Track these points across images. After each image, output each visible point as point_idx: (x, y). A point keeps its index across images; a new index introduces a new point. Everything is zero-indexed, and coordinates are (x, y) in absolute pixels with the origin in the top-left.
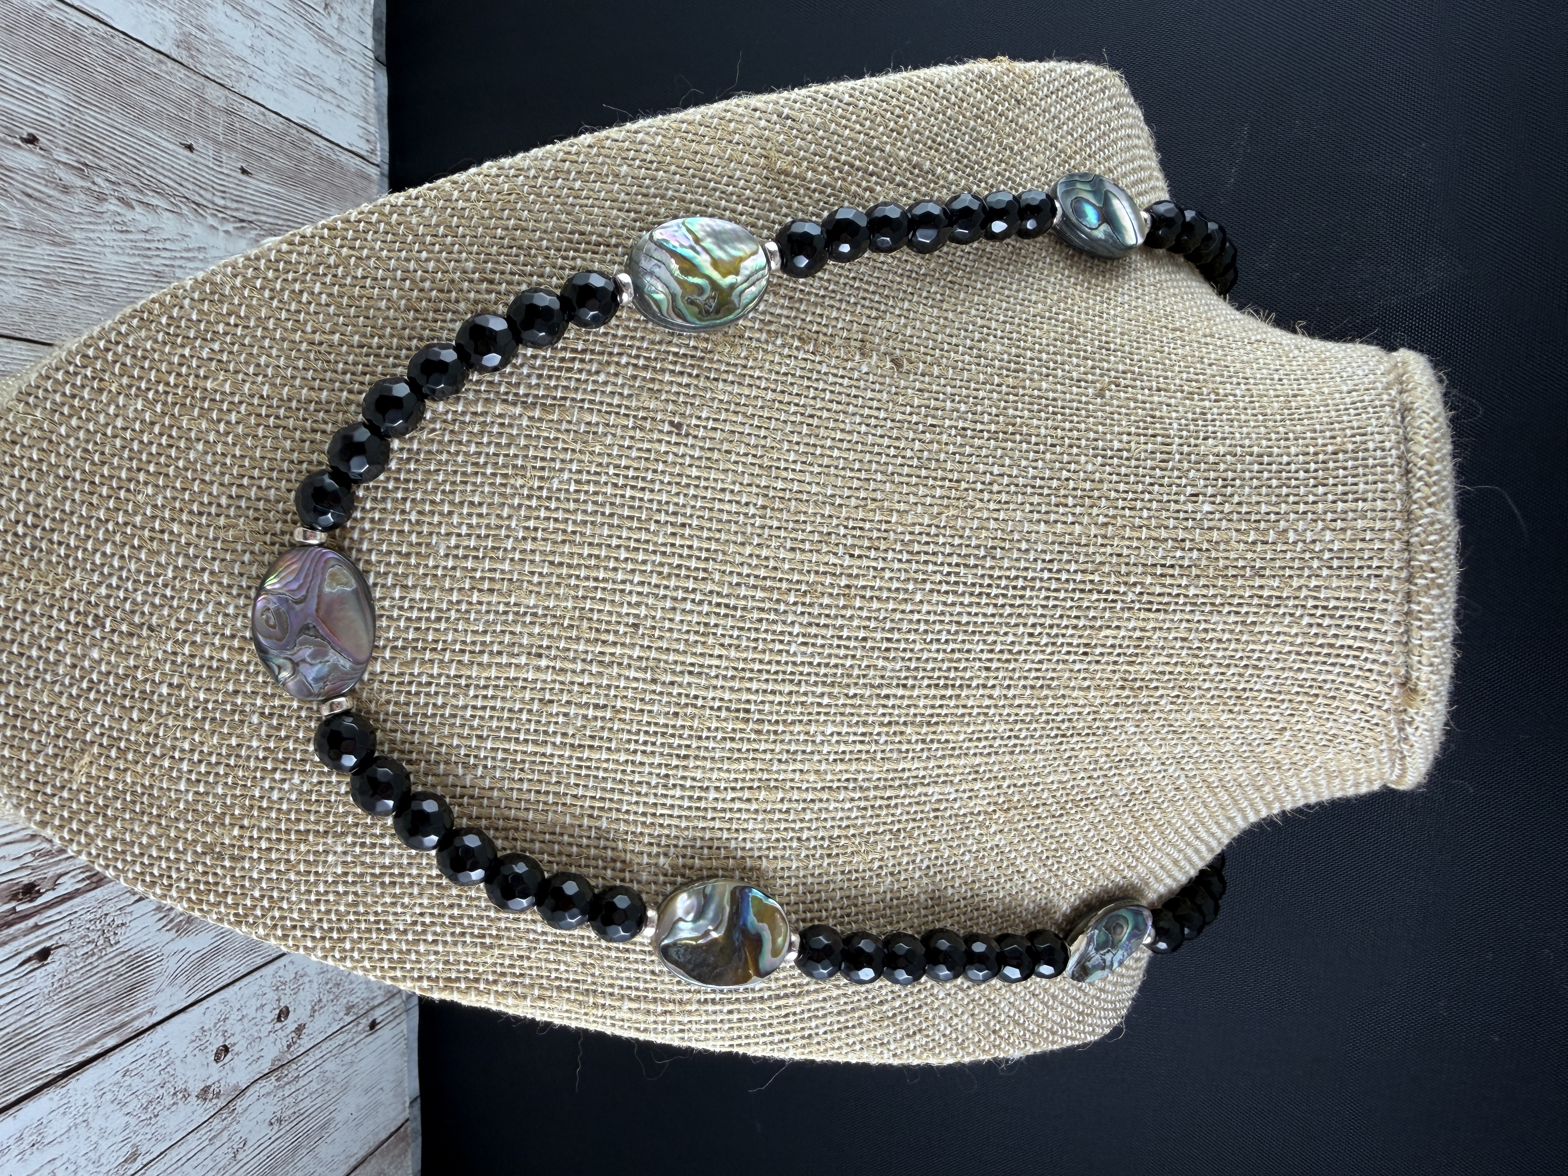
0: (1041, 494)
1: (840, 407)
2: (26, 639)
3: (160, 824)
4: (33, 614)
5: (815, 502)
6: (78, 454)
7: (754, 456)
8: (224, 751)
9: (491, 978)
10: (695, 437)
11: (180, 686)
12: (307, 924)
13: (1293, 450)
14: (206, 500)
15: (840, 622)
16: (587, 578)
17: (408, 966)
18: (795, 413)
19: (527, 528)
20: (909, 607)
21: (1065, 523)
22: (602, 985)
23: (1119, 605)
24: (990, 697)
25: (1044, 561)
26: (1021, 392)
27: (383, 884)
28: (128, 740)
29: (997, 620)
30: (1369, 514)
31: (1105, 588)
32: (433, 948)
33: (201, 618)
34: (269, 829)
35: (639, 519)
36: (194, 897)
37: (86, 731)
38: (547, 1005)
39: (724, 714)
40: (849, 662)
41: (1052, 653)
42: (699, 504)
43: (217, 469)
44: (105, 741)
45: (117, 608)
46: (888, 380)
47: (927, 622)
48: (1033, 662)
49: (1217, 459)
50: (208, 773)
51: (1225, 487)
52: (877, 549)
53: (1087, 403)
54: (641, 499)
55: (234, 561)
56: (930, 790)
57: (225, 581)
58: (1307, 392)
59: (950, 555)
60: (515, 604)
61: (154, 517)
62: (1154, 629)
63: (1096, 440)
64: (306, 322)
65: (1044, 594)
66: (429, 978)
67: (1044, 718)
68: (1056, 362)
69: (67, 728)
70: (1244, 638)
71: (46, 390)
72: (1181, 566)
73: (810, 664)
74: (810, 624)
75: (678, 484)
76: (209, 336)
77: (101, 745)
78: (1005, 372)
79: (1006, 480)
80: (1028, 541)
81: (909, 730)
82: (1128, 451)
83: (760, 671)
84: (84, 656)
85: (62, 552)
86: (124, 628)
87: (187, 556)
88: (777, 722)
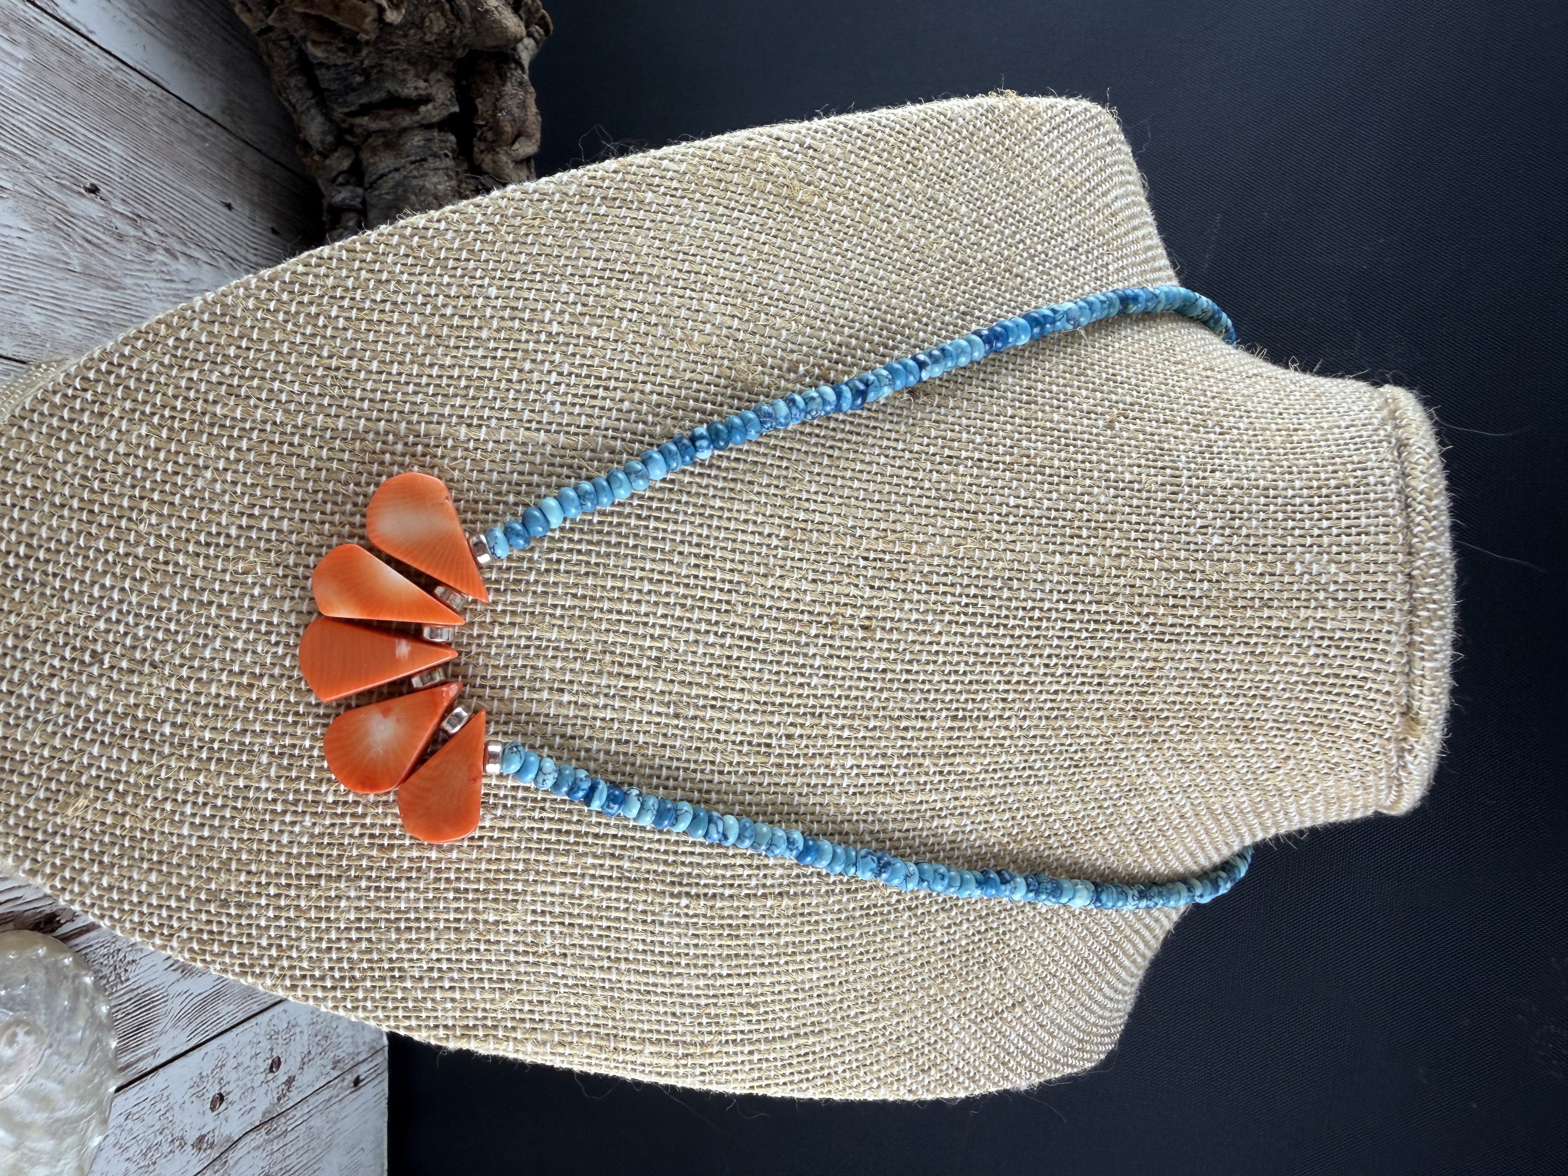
0: (1056, 526)
1: (860, 439)
2: (16, 677)
3: (160, 871)
4: (25, 650)
5: (836, 533)
6: (76, 481)
7: (777, 487)
8: (231, 793)
9: (509, 1025)
10: (719, 468)
11: (183, 726)
12: (317, 973)
13: (1298, 484)
14: (214, 530)
15: (860, 653)
16: (610, 611)
17: (424, 1015)
18: (816, 445)
19: (549, 560)
20: (928, 639)
21: (1079, 554)
22: (624, 1029)
23: (1133, 636)
24: (1006, 728)
25: (1059, 592)
26: (1034, 423)
27: (398, 929)
28: (126, 782)
29: (1014, 651)
30: (1372, 547)
31: (1119, 619)
32: (449, 995)
33: (207, 654)
34: (278, 875)
35: (663, 550)
36: (196, 947)
37: (81, 774)
38: (568, 1051)
39: (746, 748)
40: (869, 694)
41: (1067, 684)
42: (722, 535)
43: (227, 498)
44: (102, 784)
45: (117, 643)
46: (905, 413)
47: (945, 653)
48: (1048, 692)
49: (1225, 492)
50: (213, 817)
51: (1233, 519)
52: (897, 580)
53: (1097, 435)
54: (665, 531)
55: (243, 594)
56: (947, 822)
57: (234, 615)
58: (1308, 427)
59: (968, 586)
60: (537, 638)
61: (158, 548)
62: (1166, 659)
63: (1107, 472)
64: (322, 347)
65: (1059, 624)
66: (446, 1027)
67: (1058, 748)
68: (1066, 394)
69: (60, 770)
70: (1253, 668)
71: (42, 414)
72: (1192, 597)
73: (831, 696)
74: (831, 656)
75: (701, 515)
76: (219, 359)
77: (97, 788)
78: (1017, 404)
79: (1022, 511)
80: (1044, 572)
81: (927, 762)
82: (1140, 482)
83: (781, 705)
84: (80, 694)
85: (57, 584)
86: (124, 664)
87: (193, 588)
88: (798, 756)
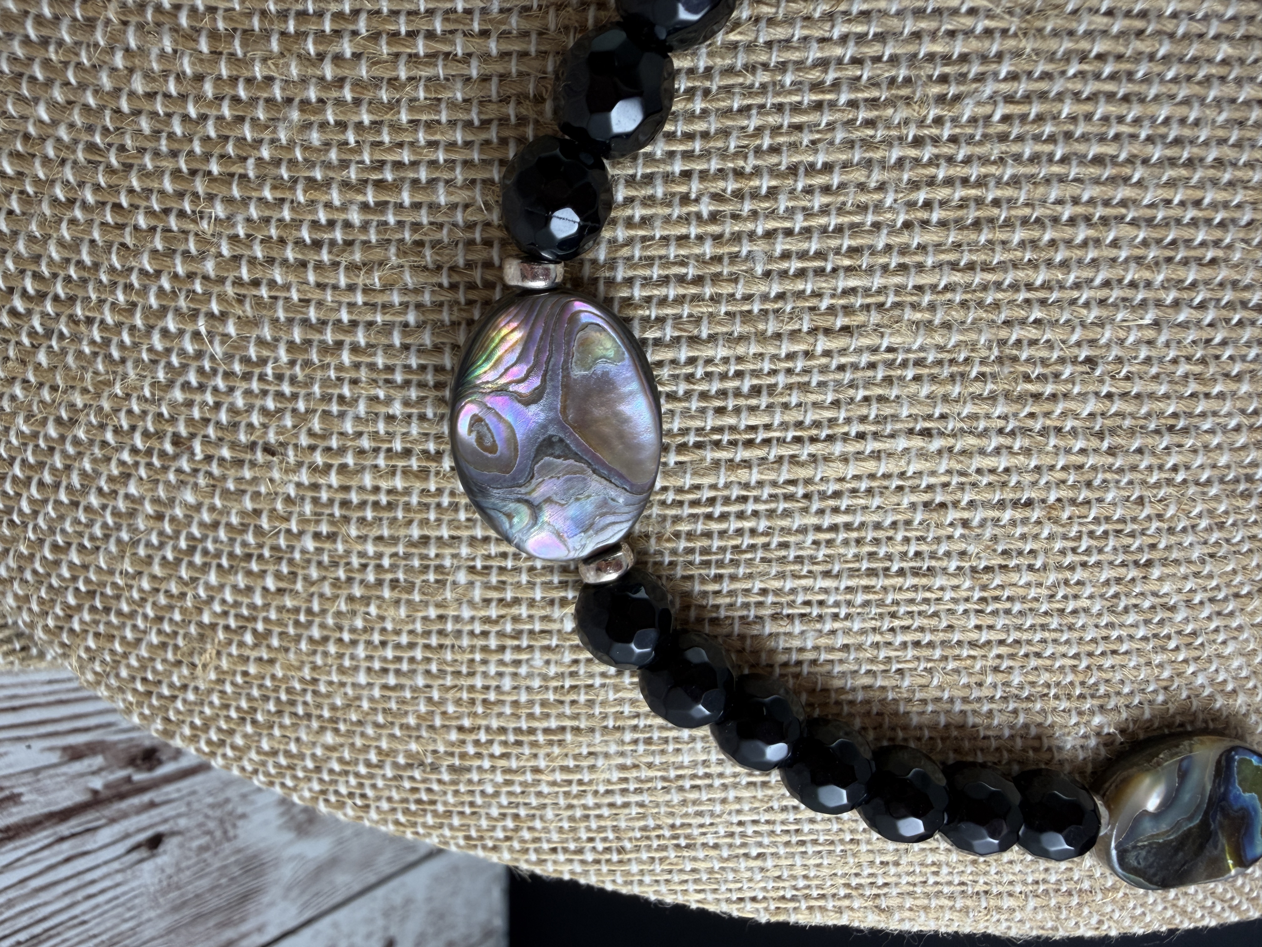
3: (337, 730)
8: (419, 627)
9: (842, 893)
11: (332, 537)
14: (322, 217)
16: (1015, 286)
19: (912, 205)
32: (757, 863)
33: (348, 427)
34: (503, 730)
36: (402, 818)
44: (233, 623)
45: (207, 421)
50: (398, 659)
54: (1121, 120)
55: (389, 325)
60: (889, 349)
66: (754, 899)
69: (171, 607)
75: (1190, 78)
77: (227, 628)
84: (172, 500)
86: (226, 452)
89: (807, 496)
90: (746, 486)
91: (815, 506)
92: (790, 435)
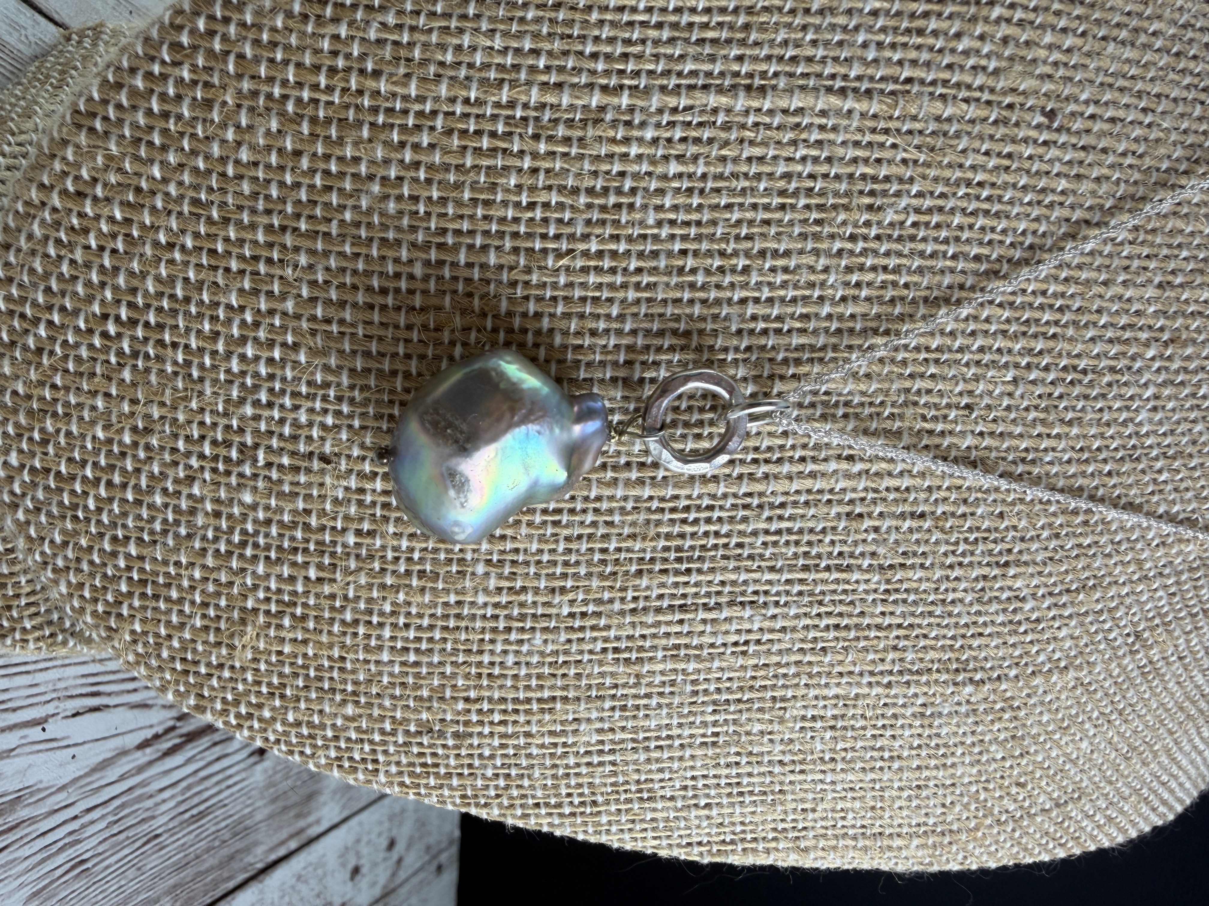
2: (143, 481)
3: (357, 703)
4: (149, 447)
9: (770, 836)
10: (1069, 131)
11: (371, 533)
16: (918, 349)
17: (676, 834)
19: (847, 284)
22: (891, 826)
27: (647, 749)
28: (305, 604)
32: (705, 812)
34: (503, 700)
37: (245, 597)
43: (405, 222)
44: (273, 608)
45: (272, 433)
61: (314, 300)
66: (700, 843)
69: (218, 594)
75: (1040, 203)
77: (268, 613)
84: (231, 500)
86: (285, 460)
89: (760, 506)
90: (714, 497)
91: (766, 514)
92: (750, 457)
